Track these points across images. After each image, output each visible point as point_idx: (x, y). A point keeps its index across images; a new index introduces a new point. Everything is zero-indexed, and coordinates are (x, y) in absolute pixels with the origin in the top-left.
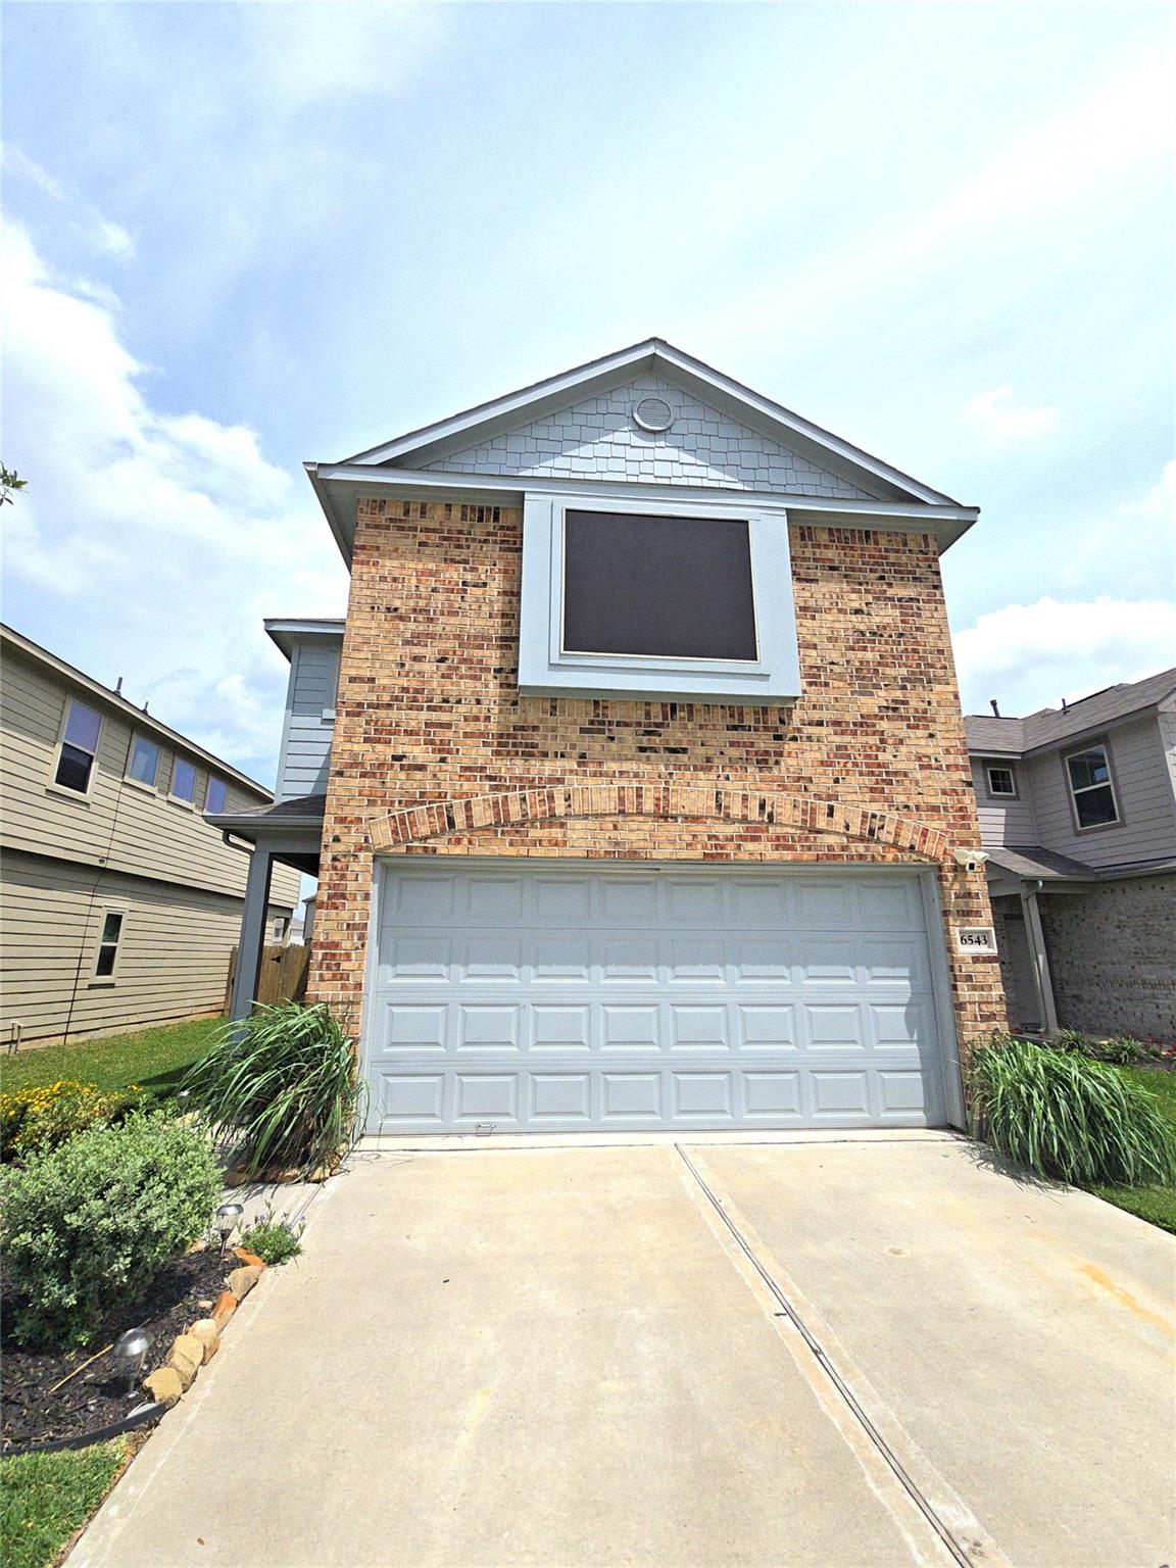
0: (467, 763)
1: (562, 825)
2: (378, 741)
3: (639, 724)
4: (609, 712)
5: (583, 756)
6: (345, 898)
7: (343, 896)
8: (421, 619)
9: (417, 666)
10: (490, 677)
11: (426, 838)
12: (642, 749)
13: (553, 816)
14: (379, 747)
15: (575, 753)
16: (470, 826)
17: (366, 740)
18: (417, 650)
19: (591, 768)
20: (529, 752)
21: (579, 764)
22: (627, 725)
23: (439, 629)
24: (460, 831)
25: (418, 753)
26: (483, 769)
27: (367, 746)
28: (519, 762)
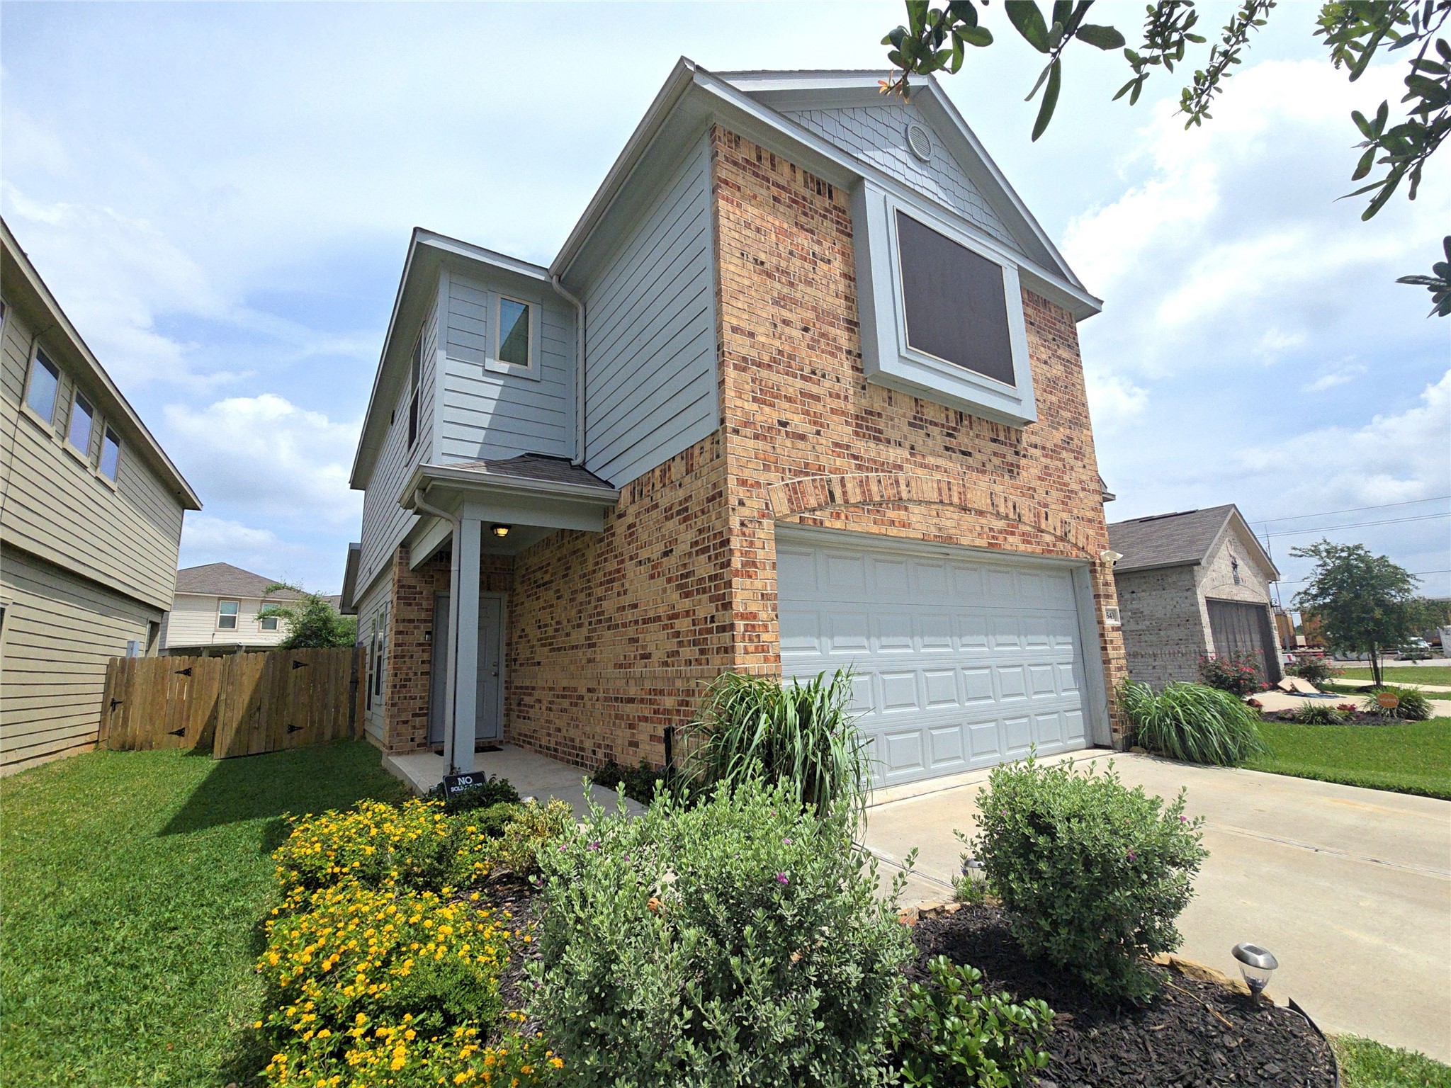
0: (836, 439)
1: (906, 509)
2: (764, 402)
3: (943, 426)
4: (925, 411)
5: (912, 448)
6: (757, 567)
7: (754, 564)
8: (784, 281)
9: (787, 330)
10: (844, 356)
11: (814, 510)
12: (947, 449)
13: (901, 499)
14: (767, 409)
15: (907, 444)
16: (846, 502)
17: (755, 399)
18: (785, 314)
19: (919, 459)
20: (877, 437)
21: (911, 454)
22: (936, 425)
23: (799, 295)
24: (840, 505)
25: (798, 422)
26: (848, 447)
27: (755, 406)
28: (872, 444)
